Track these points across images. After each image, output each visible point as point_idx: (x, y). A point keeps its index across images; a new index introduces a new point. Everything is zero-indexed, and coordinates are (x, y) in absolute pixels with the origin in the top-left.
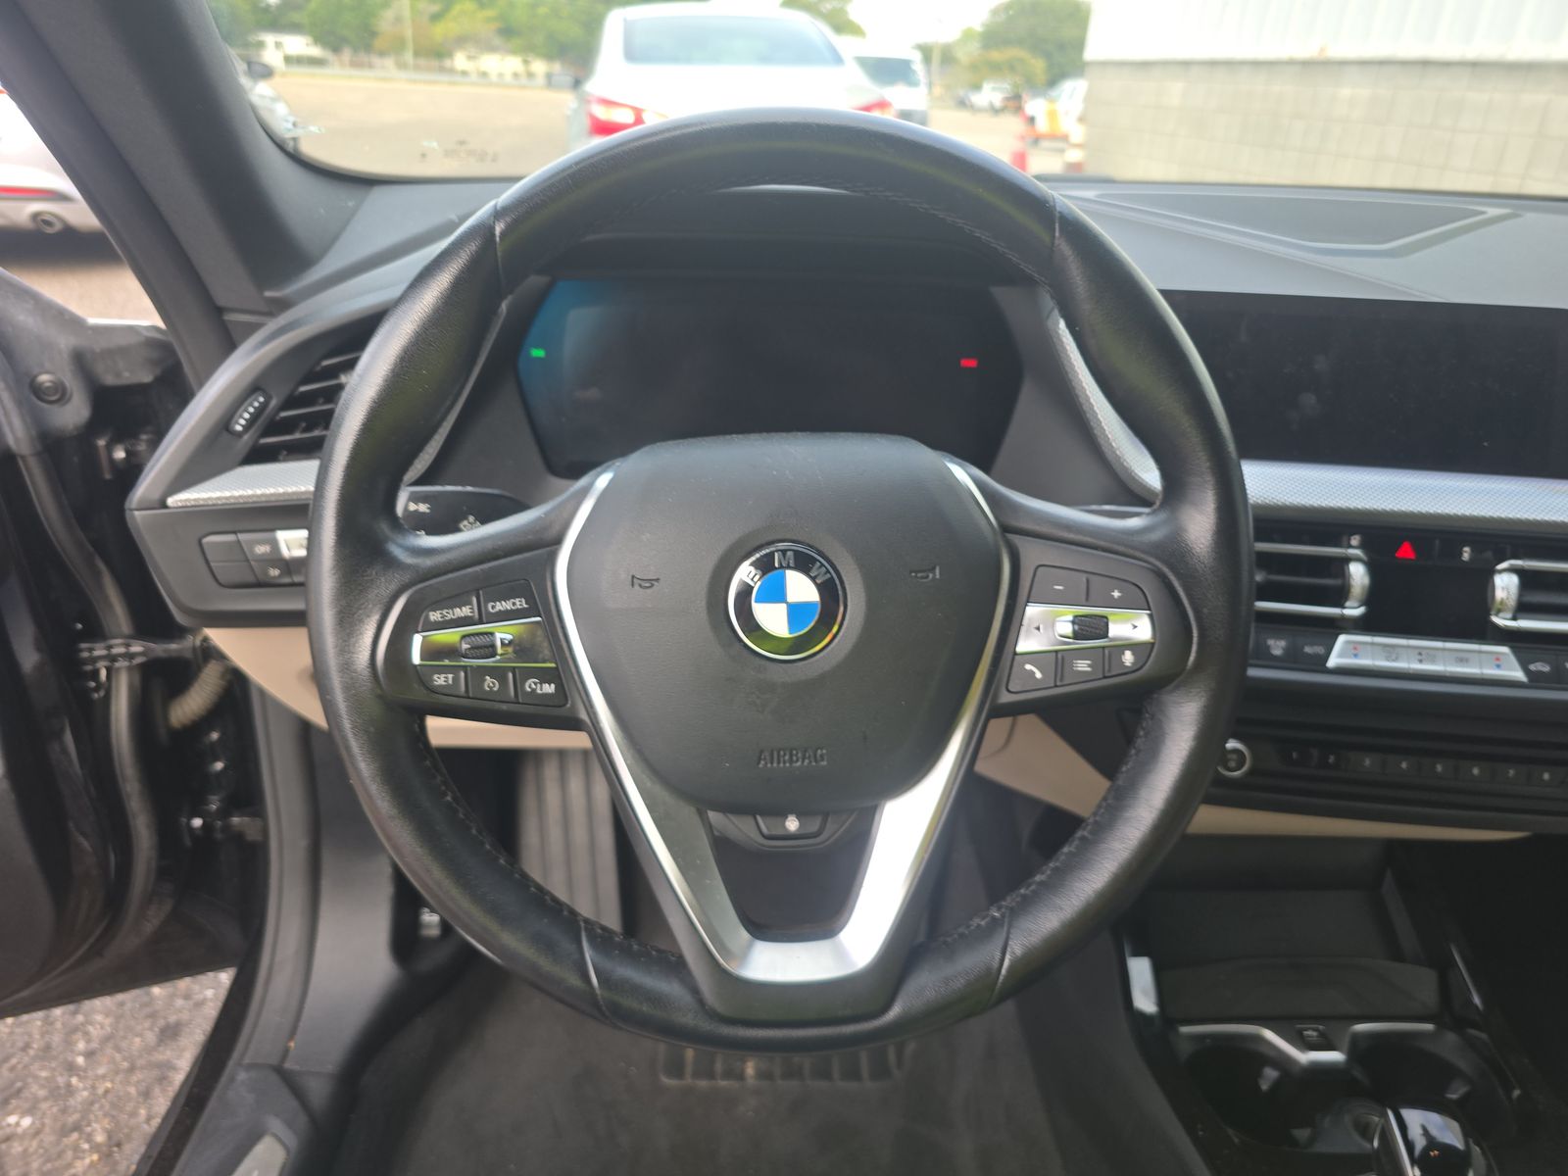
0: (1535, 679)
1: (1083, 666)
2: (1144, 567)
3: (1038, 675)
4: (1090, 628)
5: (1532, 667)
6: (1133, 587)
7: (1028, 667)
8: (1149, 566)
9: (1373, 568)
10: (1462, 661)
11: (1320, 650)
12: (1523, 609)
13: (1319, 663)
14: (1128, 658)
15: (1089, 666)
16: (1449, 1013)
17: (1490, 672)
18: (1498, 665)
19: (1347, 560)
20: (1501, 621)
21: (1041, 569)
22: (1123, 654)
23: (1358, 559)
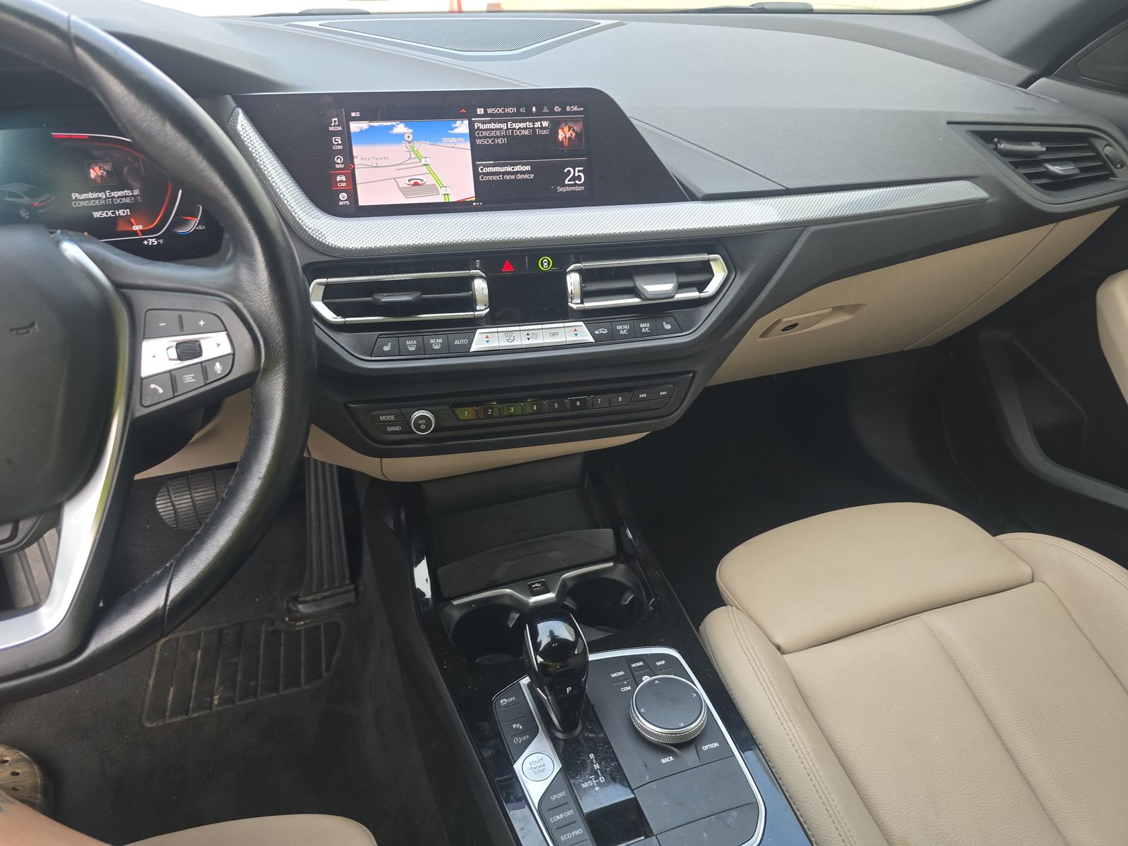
0: (599, 340)
1: (189, 378)
2: (219, 301)
3: (161, 391)
4: (189, 351)
5: (596, 332)
6: (213, 316)
7: (153, 386)
8: (223, 300)
9: (489, 280)
10: (554, 335)
11: (465, 341)
12: (585, 295)
13: (465, 352)
14: (218, 367)
15: (194, 378)
16: (621, 554)
17: (571, 338)
18: (574, 334)
19: (473, 277)
20: (575, 304)
21: (149, 312)
22: (215, 365)
23: (481, 277)
